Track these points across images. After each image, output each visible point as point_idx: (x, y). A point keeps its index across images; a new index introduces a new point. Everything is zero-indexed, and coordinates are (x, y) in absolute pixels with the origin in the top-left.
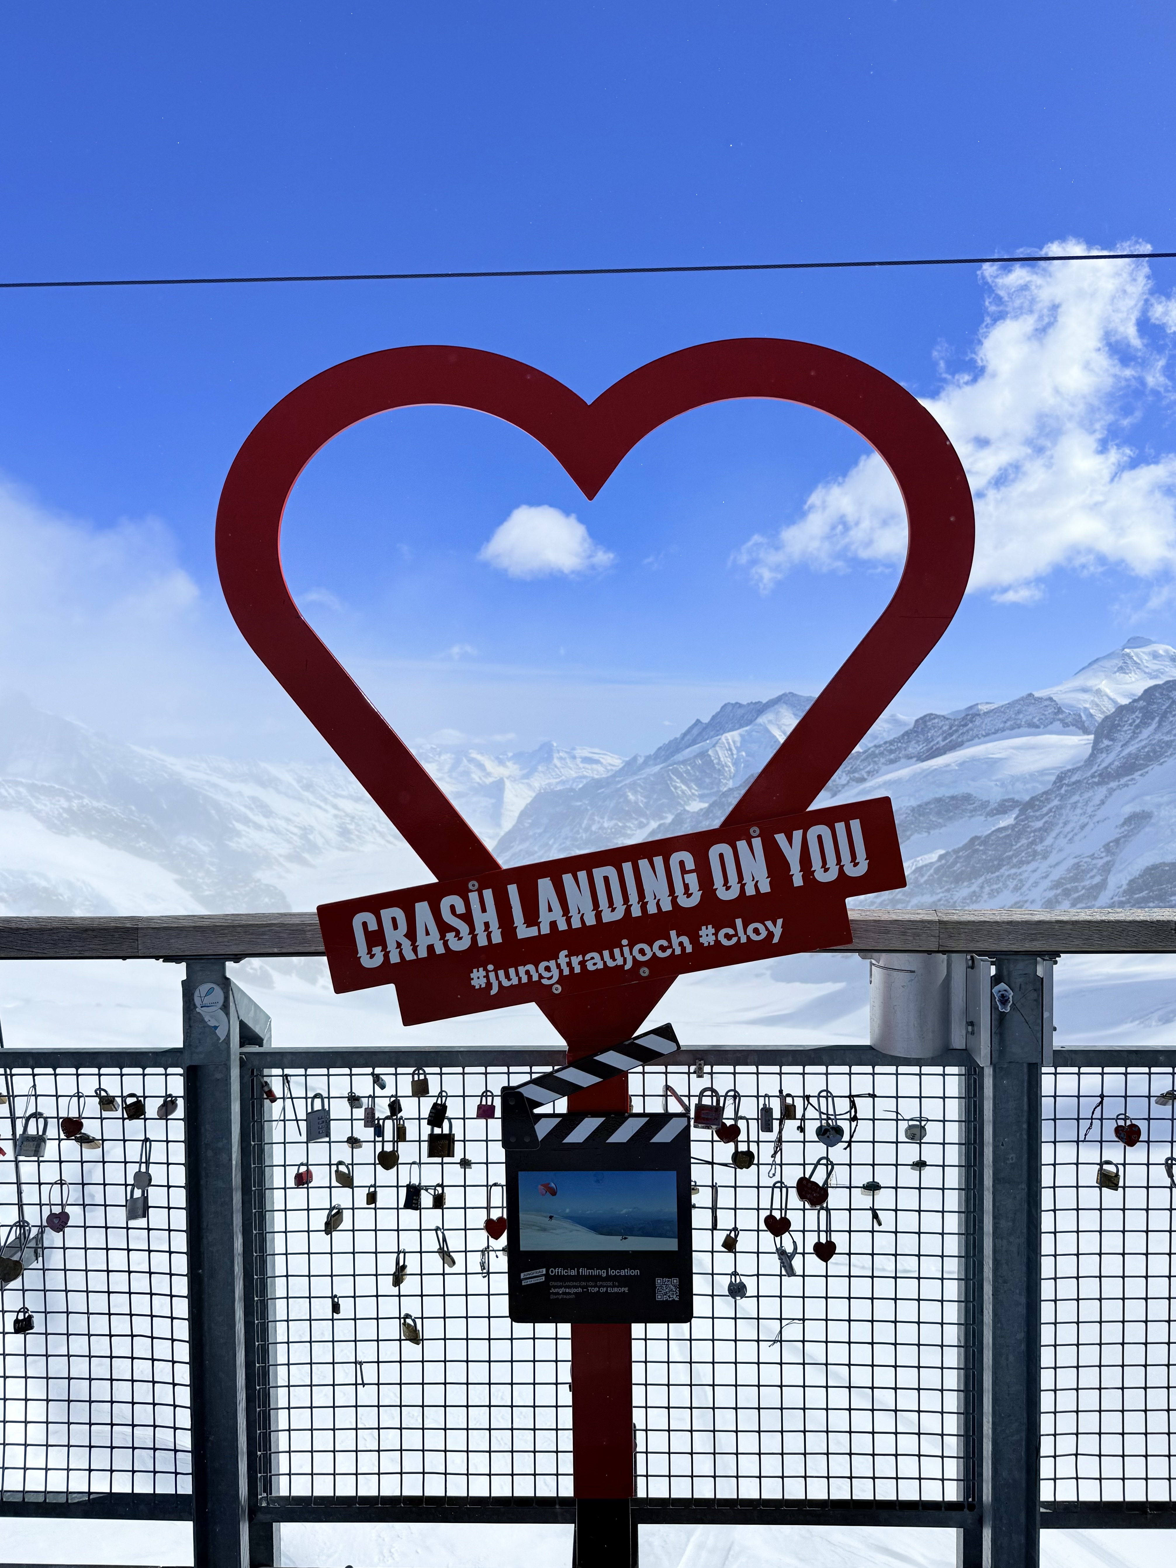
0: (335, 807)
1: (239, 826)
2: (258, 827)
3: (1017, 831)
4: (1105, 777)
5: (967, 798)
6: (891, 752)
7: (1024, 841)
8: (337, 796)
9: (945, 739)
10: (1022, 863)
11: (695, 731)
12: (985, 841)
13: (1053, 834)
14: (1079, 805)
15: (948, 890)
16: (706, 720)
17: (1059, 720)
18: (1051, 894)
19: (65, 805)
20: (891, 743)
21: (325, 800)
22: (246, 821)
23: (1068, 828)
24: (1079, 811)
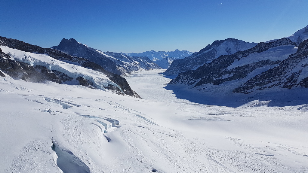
0: (135, 63)
1: (117, 66)
2: (121, 66)
3: (279, 68)
4: (300, 56)
5: (268, 61)
6: (252, 50)
7: (281, 70)
8: (135, 61)
9: (265, 47)
10: (281, 74)
11: (208, 47)
12: (272, 70)
13: (288, 68)
14: (294, 62)
15: (263, 80)
16: (211, 44)
17: (291, 43)
18: (286, 81)
19: (85, 62)
20: (252, 48)
21: (133, 61)
22: (119, 66)
23: (291, 67)
24: (294, 63)
